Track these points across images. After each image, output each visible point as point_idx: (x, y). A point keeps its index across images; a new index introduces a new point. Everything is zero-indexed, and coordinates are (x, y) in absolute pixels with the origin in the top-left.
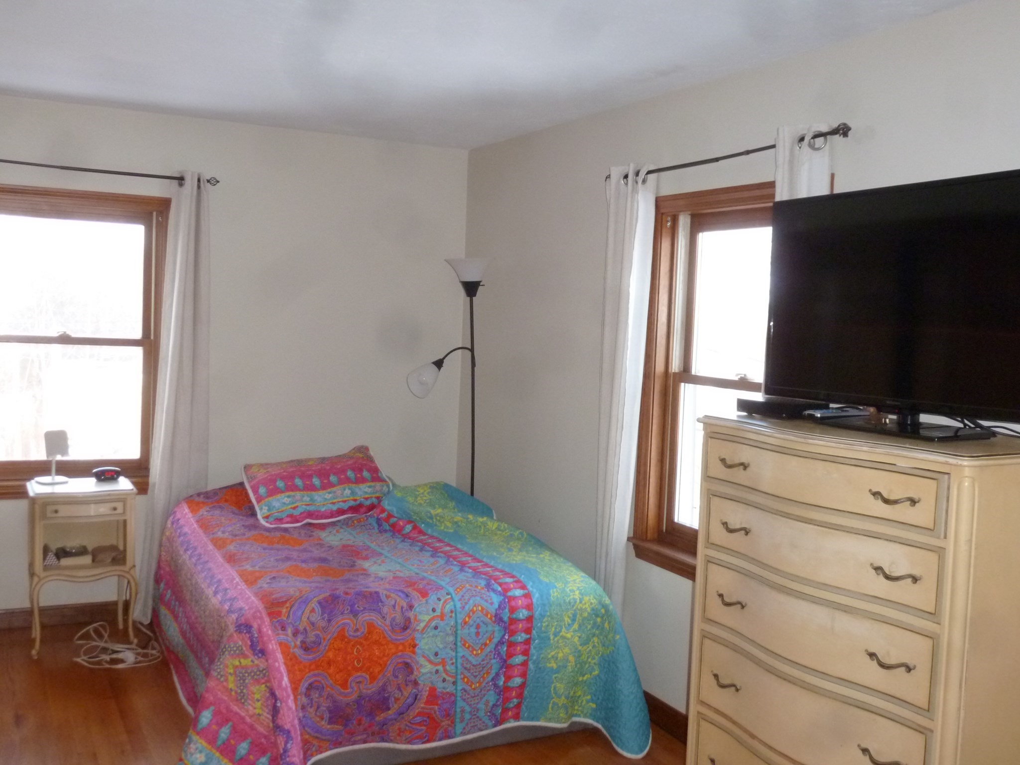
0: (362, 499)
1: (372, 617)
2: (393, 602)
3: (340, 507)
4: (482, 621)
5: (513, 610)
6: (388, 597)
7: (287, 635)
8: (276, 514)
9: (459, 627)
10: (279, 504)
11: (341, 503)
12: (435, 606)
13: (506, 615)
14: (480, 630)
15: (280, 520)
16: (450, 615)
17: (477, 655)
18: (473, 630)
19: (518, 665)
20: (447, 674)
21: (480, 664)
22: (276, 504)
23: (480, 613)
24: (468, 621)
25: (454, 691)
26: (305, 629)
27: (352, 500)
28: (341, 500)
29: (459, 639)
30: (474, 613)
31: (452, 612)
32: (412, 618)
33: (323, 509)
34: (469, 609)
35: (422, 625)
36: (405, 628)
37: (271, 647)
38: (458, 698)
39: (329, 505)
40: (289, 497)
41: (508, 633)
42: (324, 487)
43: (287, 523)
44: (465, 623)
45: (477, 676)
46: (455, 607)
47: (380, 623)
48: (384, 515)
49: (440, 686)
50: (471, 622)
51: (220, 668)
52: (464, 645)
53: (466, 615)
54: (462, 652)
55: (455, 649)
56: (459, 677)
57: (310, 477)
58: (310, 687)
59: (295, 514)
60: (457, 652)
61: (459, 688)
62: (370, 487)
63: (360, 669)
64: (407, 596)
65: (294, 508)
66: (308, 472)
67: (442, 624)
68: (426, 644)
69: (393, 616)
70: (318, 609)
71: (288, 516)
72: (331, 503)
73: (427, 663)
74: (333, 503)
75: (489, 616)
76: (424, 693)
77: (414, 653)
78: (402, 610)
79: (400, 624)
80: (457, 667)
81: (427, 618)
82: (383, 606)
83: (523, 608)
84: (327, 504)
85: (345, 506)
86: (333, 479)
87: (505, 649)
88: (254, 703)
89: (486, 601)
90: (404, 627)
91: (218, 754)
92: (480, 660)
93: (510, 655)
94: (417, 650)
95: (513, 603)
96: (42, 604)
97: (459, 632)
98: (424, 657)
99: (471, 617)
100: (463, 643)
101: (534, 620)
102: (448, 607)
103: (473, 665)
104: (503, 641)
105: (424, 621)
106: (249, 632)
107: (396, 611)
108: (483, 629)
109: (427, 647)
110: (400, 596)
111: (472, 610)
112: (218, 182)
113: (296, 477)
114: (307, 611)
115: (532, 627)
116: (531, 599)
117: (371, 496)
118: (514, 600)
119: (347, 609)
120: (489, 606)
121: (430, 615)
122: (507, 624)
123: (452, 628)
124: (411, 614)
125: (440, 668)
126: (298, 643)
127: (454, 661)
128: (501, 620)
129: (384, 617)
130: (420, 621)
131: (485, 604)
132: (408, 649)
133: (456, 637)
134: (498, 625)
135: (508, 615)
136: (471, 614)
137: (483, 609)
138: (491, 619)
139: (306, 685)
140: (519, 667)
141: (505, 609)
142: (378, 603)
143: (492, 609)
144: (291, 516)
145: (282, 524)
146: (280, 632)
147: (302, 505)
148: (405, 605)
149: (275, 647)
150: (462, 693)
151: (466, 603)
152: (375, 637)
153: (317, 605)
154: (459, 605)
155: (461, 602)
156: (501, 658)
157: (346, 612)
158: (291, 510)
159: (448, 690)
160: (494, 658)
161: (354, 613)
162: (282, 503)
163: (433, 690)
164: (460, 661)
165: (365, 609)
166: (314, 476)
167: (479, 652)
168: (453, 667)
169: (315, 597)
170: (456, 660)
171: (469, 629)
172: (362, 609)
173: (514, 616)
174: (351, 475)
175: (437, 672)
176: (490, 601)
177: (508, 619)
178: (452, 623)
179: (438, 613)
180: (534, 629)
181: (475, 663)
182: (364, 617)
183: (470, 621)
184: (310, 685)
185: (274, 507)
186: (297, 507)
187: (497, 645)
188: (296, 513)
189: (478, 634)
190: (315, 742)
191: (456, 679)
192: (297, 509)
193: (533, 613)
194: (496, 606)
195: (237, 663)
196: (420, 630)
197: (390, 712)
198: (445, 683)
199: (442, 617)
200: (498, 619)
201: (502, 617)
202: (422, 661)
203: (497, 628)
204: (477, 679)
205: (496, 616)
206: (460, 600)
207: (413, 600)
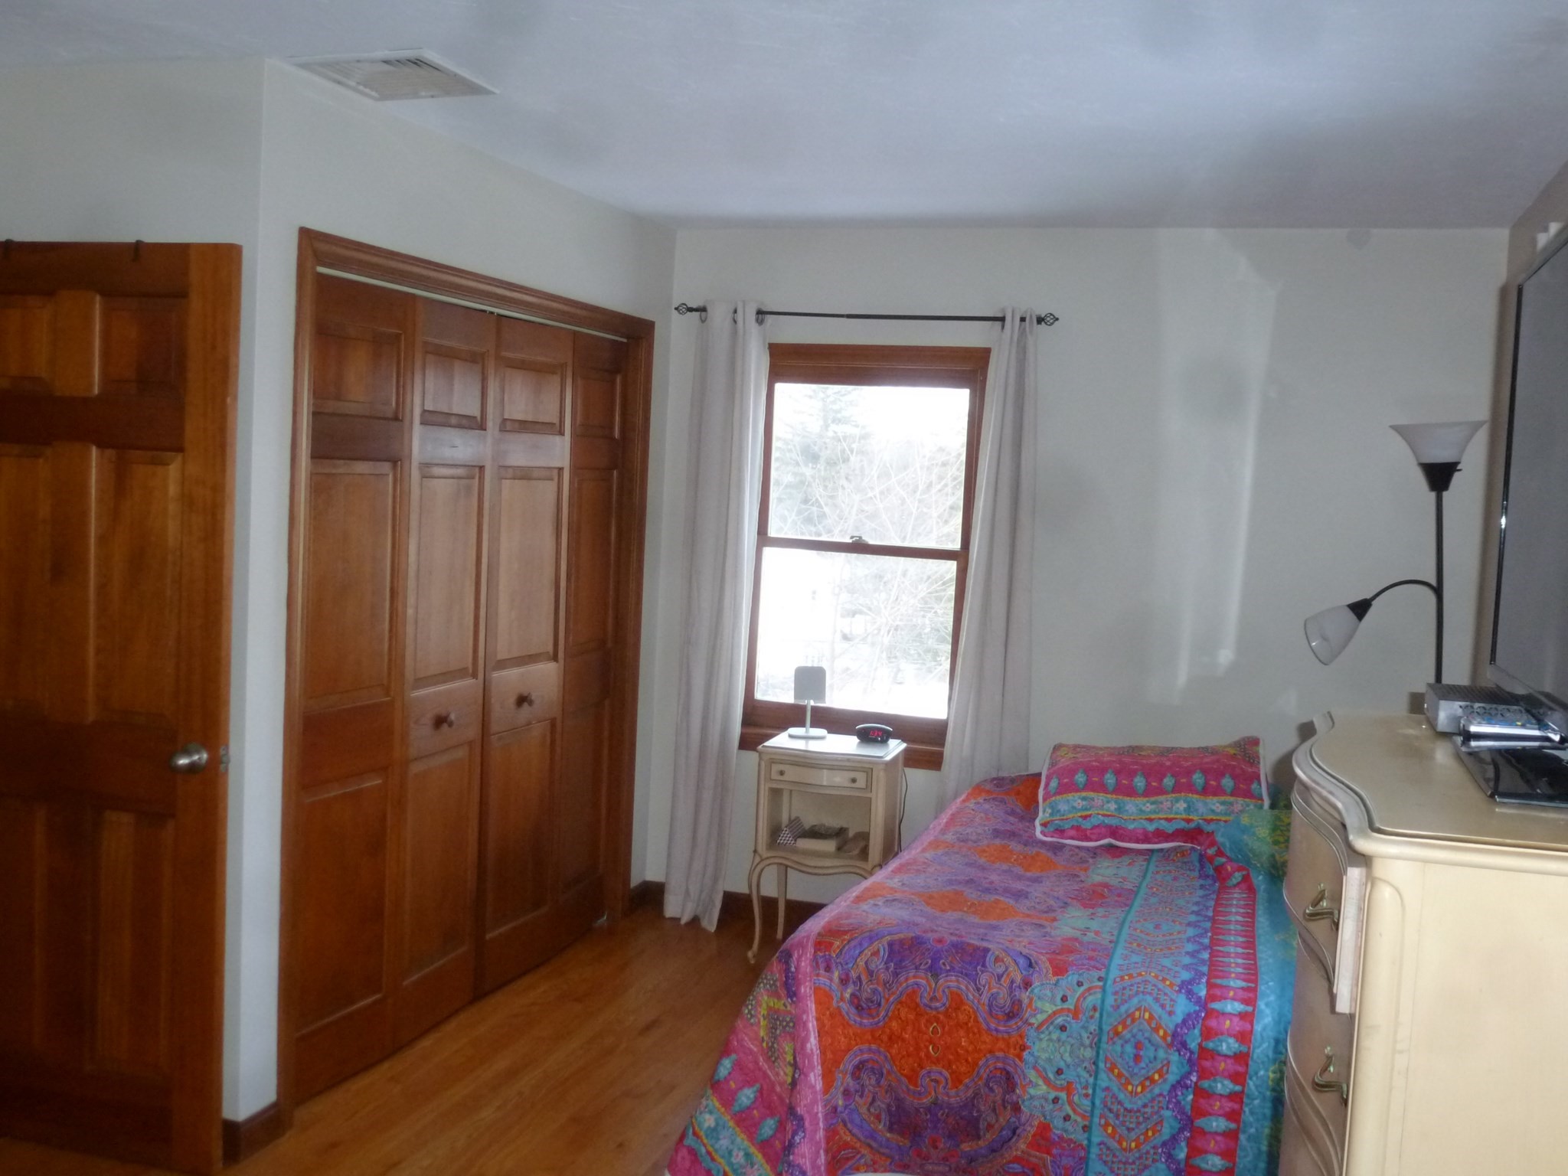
0: (1200, 821)
1: (961, 985)
2: (1000, 970)
3: (1161, 828)
4: (1146, 1038)
5: (1208, 1034)
6: (997, 959)
7: (831, 980)
8: (1057, 822)
9: (1105, 1038)
10: (1066, 808)
11: (1162, 822)
12: (1068, 994)
13: (1194, 1040)
14: (1142, 1053)
15: (1060, 832)
16: (1091, 1013)
17: (1136, 1094)
18: (1129, 1049)
19: (1216, 1133)
20: (1074, 1110)
21: (1139, 1111)
22: (1063, 807)
23: (1146, 1024)
24: (1122, 1032)
25: (1085, 1143)
26: (859, 978)
27: (1183, 820)
28: (1165, 816)
29: (1102, 1057)
30: (1133, 1021)
31: (1095, 1009)
32: (1026, 1001)
33: (1131, 827)
34: (1126, 1012)
35: (1041, 1017)
36: (1011, 1015)
37: (803, 990)
38: (1093, 1156)
39: (1142, 821)
40: (1084, 799)
41: (1197, 1072)
42: (1149, 792)
43: (1072, 838)
44: (1117, 1034)
45: (1133, 1129)
46: (1103, 1001)
47: (971, 997)
48: (1211, 851)
49: (1058, 1125)
50: (1127, 1034)
51: (752, 1005)
52: (1111, 1070)
53: (1119, 1020)
54: (1104, 1080)
55: (1096, 1074)
56: (1096, 1120)
57: (1132, 774)
58: (859, 1068)
59: (1084, 827)
60: (1096, 1079)
61: (1096, 1140)
62: (1222, 803)
63: (937, 1061)
64: (1031, 965)
65: (1085, 817)
66: (1131, 767)
67: (1074, 1026)
68: (1043, 1049)
69: (995, 990)
70: (884, 953)
71: (1073, 827)
72: (1146, 819)
73: (1040, 1082)
74: (1151, 820)
75: (1161, 1033)
76: (1029, 1128)
77: (1020, 1057)
78: (1011, 987)
79: (1005, 1006)
80: (1093, 1104)
81: (1049, 1008)
82: (983, 972)
83: (1230, 1035)
84: (1141, 819)
85: (1170, 828)
86: (1169, 782)
87: (1190, 1097)
88: (786, 1066)
89: (1163, 1006)
90: (1009, 1013)
91: (731, 1124)
92: (1140, 1103)
93: (1199, 1112)
94: (1025, 1054)
95: (1213, 1023)
96: (789, 897)
97: (1104, 1045)
98: (1035, 1068)
99: (1128, 1026)
100: (1108, 1065)
101: (1250, 1063)
102: (1091, 1000)
103: (1126, 1109)
104: (1185, 1083)
105: (1047, 1012)
106: (787, 963)
107: (1001, 984)
108: (1148, 1053)
109: (1044, 1056)
110: (1017, 964)
111: (1131, 1016)
112: (1057, 319)
113: (1110, 771)
114: (868, 952)
115: (1246, 1072)
116: (1252, 1024)
117: (1218, 818)
118: (1217, 1017)
119: (927, 963)
120: (1165, 1016)
121: (1056, 1005)
122: (1196, 1056)
123: (1091, 1037)
124: (1024, 996)
125: (1063, 1095)
126: (847, 996)
127: (1090, 1091)
128: (1184, 1045)
129: (978, 990)
130: (1036, 1011)
131: (1157, 1010)
132: (1012, 1051)
133: (1098, 1053)
134: (1177, 1053)
135: (1200, 1040)
136: (1129, 1022)
137: (1151, 1017)
138: (1164, 1038)
139: (856, 1061)
140: (1219, 1138)
141: (1194, 1028)
142: (978, 964)
143: (1170, 1023)
144: (1078, 828)
145: (1062, 838)
146: (822, 972)
147: (1098, 814)
148: (1018, 979)
149: (808, 991)
150: (1101, 1149)
151: (1125, 1002)
152: (962, 1017)
153: (886, 946)
154: (1110, 1000)
155: (1116, 997)
156: (1182, 1111)
157: (922, 967)
158: (1080, 820)
159: (1072, 1137)
160: (1168, 1108)
161: (934, 971)
162: (1071, 805)
163: (1044, 1128)
164: (1100, 1095)
165: (952, 969)
166: (1139, 773)
167: (1139, 1089)
168: (1087, 1102)
169: (888, 935)
170: (1094, 1090)
171: (1122, 1046)
172: (948, 968)
173: (1210, 1045)
174: (1198, 780)
175: (1056, 1100)
176: (1168, 1008)
177: (1197, 1047)
178: (1093, 1027)
179: (1070, 1004)
180: (1251, 1079)
181: (1128, 1106)
182: (947, 981)
183: (1124, 1033)
184: (862, 1063)
185: (1059, 811)
186: (1090, 816)
187: (1174, 1087)
188: (1087, 825)
189: (1137, 1058)
190: (864, 1151)
191: (1091, 1122)
192: (1088, 819)
193: (1249, 1048)
194: (1179, 1018)
195: (772, 1004)
196: (1036, 1025)
197: (981, 1143)
198: (1068, 1123)
199: (1076, 1013)
200: (1178, 1041)
201: (1185, 1041)
202: (1032, 1075)
203: (1175, 1057)
204: (1133, 1135)
205: (1175, 1035)
206: (1116, 993)
207: (1035, 975)
